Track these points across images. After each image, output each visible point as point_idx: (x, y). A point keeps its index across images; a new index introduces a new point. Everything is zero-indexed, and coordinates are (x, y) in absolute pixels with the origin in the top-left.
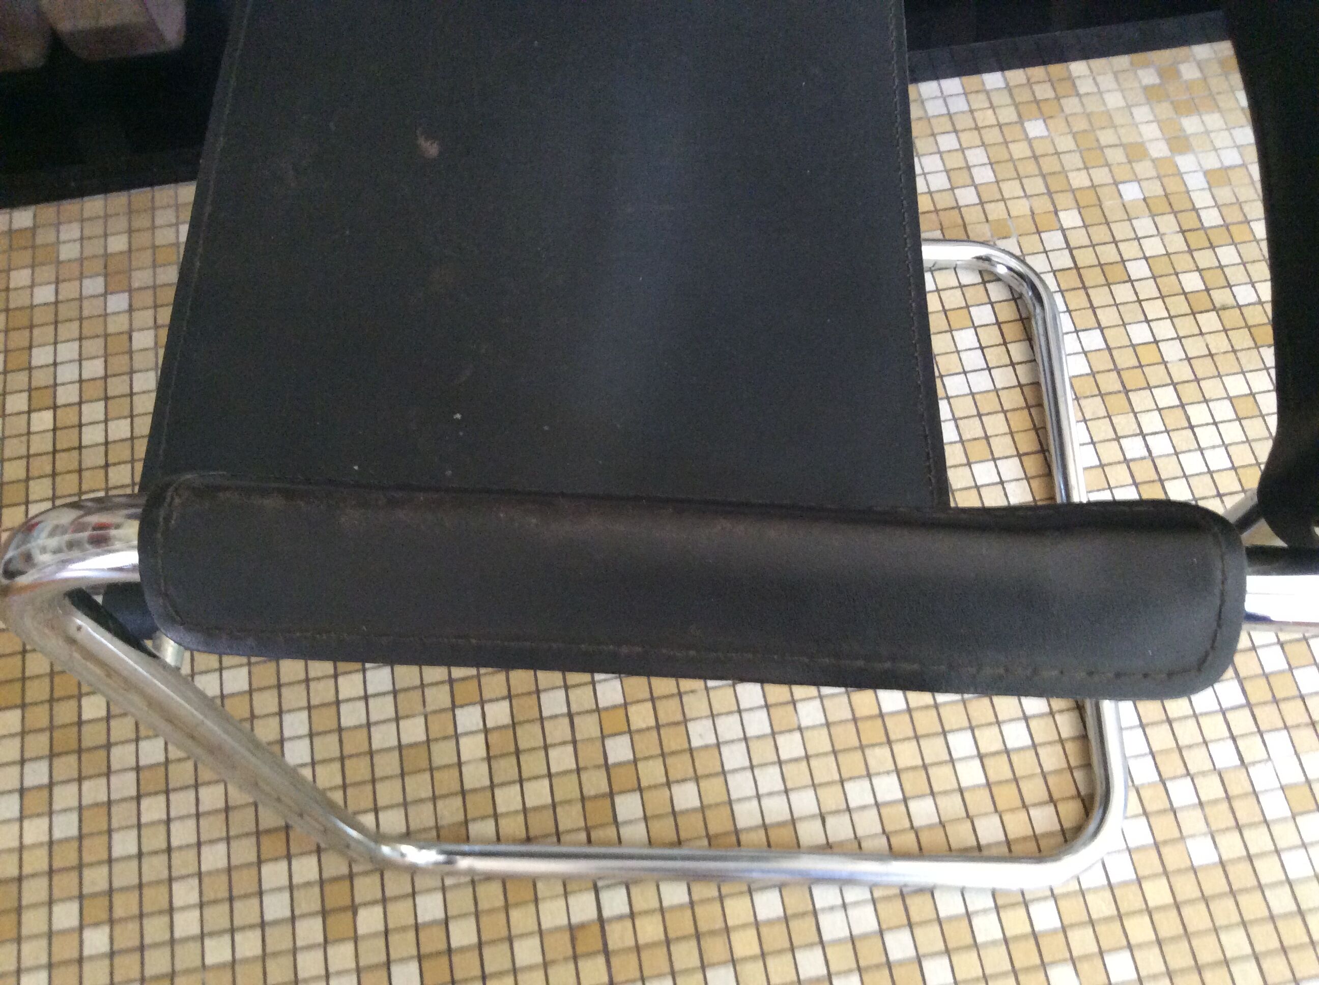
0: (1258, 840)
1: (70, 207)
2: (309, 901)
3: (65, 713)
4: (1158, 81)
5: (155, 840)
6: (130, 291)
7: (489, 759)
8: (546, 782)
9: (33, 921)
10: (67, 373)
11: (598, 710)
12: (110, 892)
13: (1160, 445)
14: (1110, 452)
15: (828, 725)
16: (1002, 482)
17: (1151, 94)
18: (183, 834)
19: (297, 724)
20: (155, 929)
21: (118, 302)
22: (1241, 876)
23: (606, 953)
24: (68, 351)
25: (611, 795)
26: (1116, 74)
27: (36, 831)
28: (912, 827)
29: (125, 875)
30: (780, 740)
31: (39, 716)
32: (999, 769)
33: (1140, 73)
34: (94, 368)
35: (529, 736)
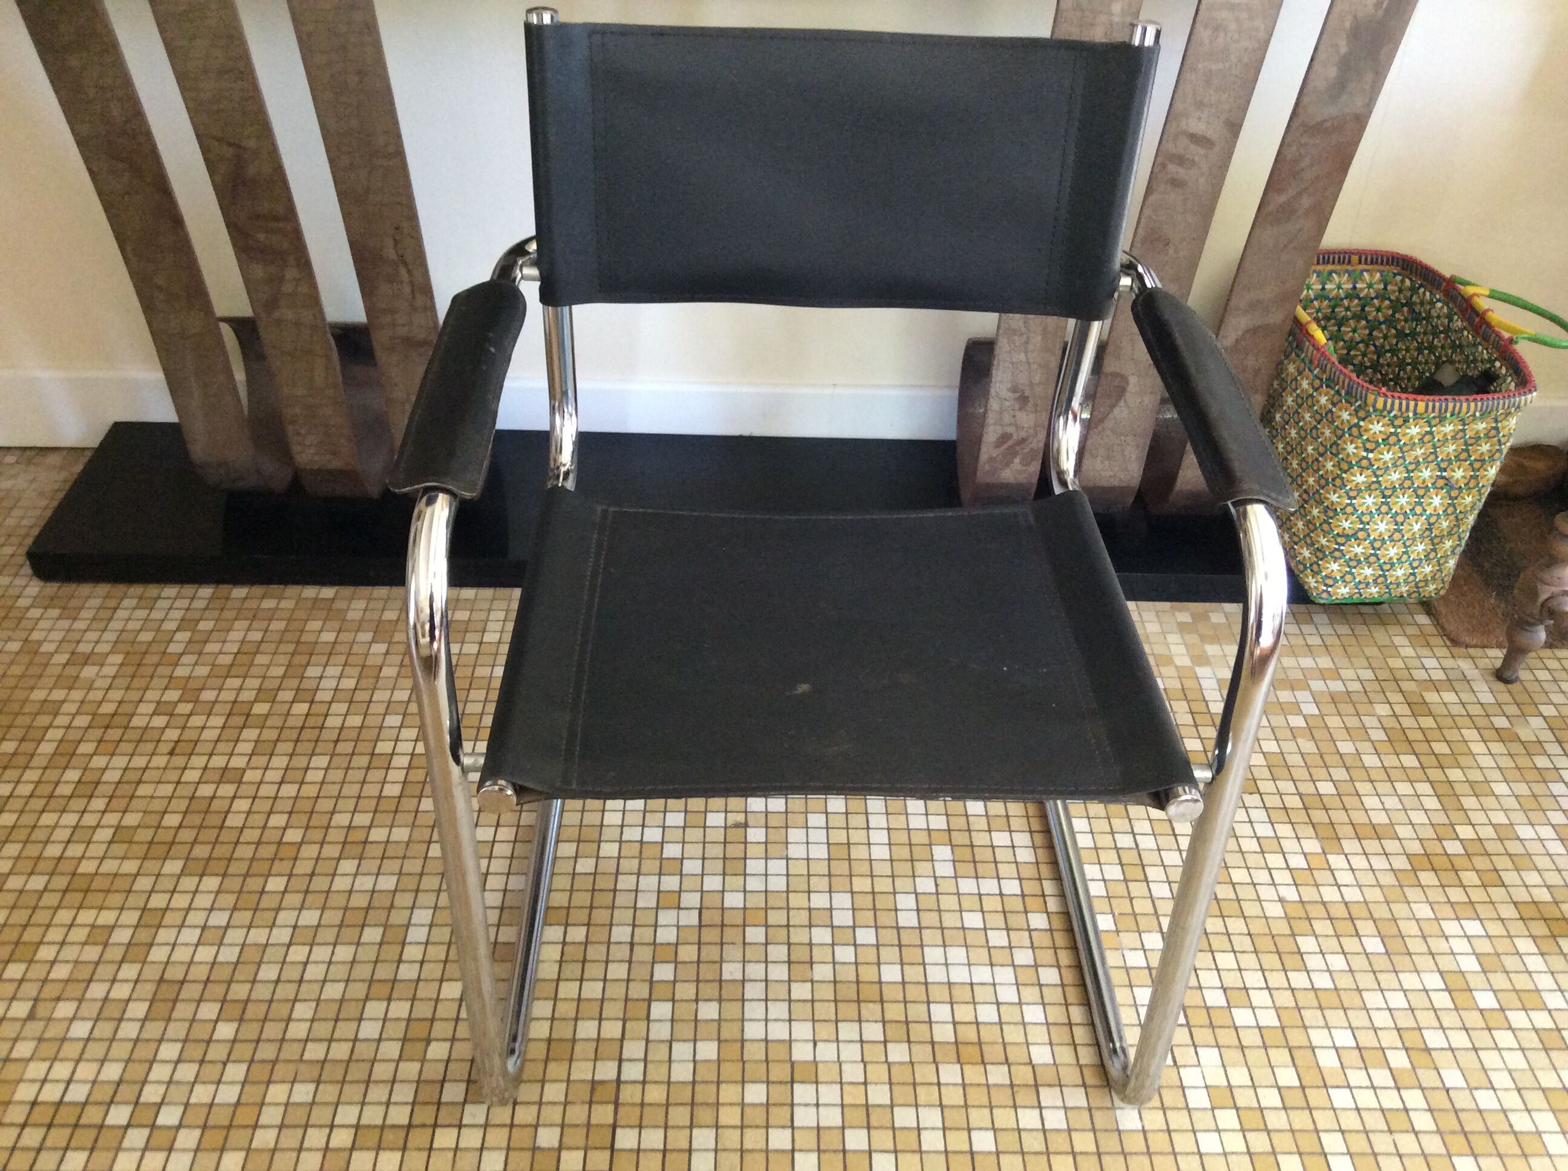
0: (1178, 1120)
1: (365, 591)
2: (397, 1030)
3: (254, 884)
4: (1190, 620)
5: (293, 973)
6: (390, 643)
7: (561, 962)
8: (601, 984)
9: (183, 1010)
10: (329, 684)
11: (654, 943)
12: (247, 1001)
13: (1147, 843)
14: (1105, 841)
15: (835, 982)
16: (1013, 847)
17: (1182, 628)
18: (314, 972)
19: (422, 916)
20: (272, 1030)
21: (380, 648)
22: (1159, 1142)
23: (617, 1104)
24: (333, 671)
25: (649, 1001)
26: (1157, 612)
27: (205, 954)
28: (886, 1061)
29: (262, 992)
30: (794, 985)
31: (235, 883)
32: (969, 1034)
33: (1177, 614)
34: (349, 683)
35: (596, 952)
